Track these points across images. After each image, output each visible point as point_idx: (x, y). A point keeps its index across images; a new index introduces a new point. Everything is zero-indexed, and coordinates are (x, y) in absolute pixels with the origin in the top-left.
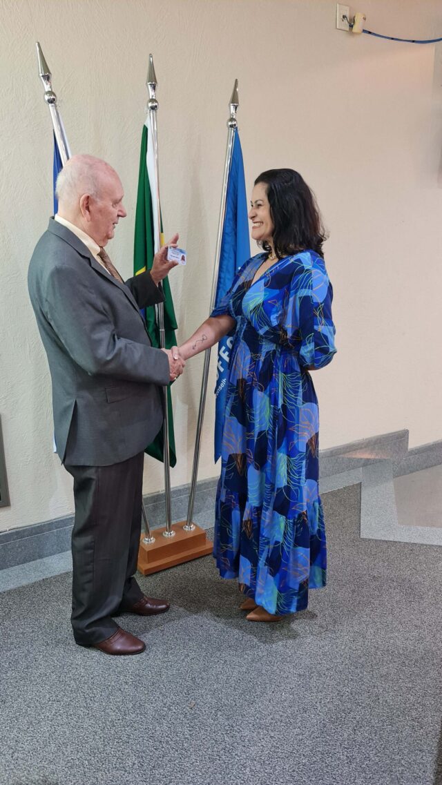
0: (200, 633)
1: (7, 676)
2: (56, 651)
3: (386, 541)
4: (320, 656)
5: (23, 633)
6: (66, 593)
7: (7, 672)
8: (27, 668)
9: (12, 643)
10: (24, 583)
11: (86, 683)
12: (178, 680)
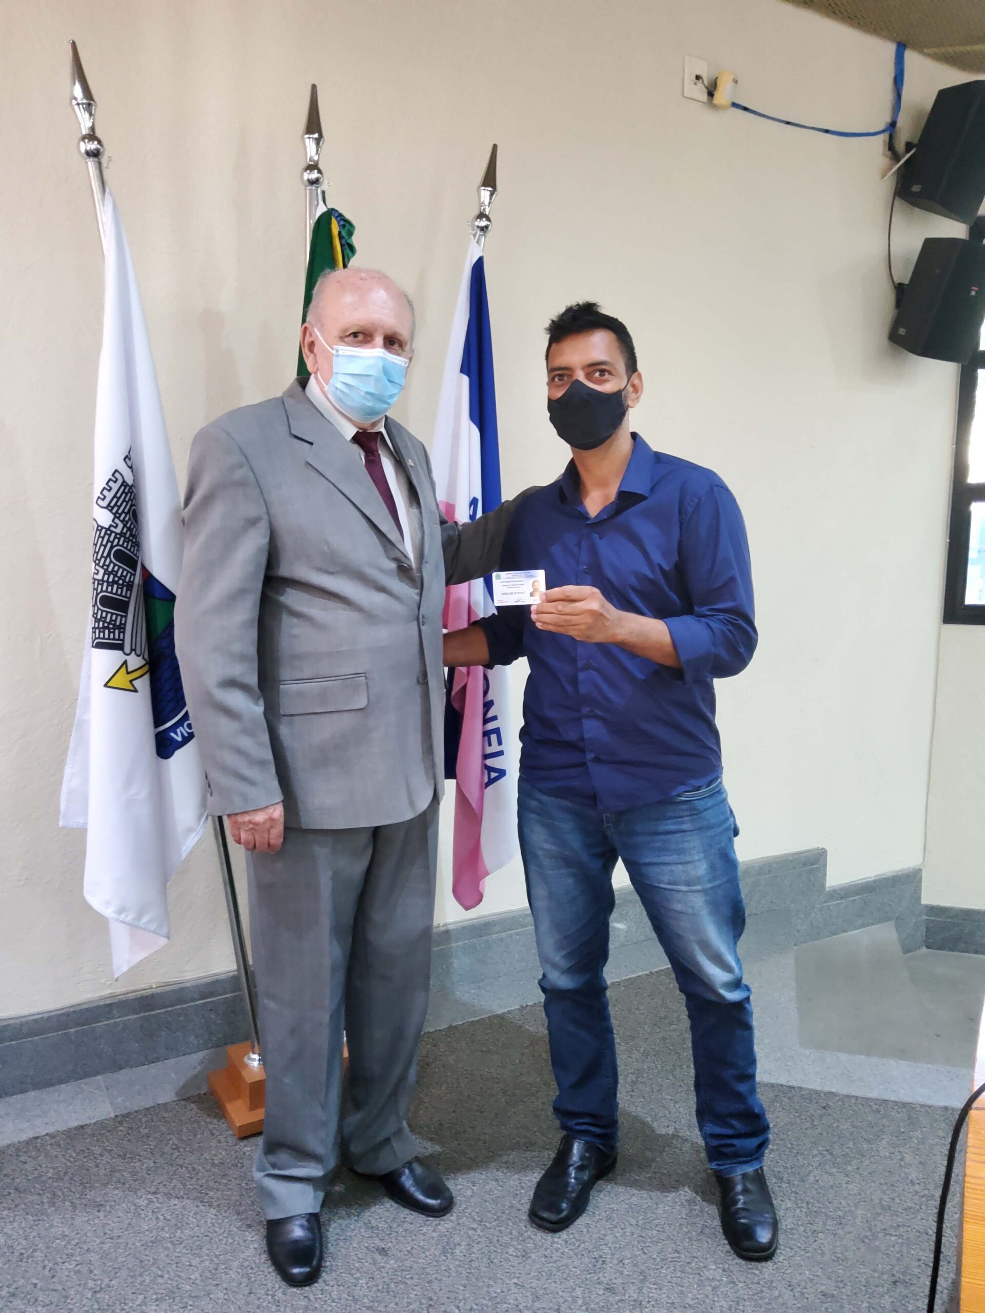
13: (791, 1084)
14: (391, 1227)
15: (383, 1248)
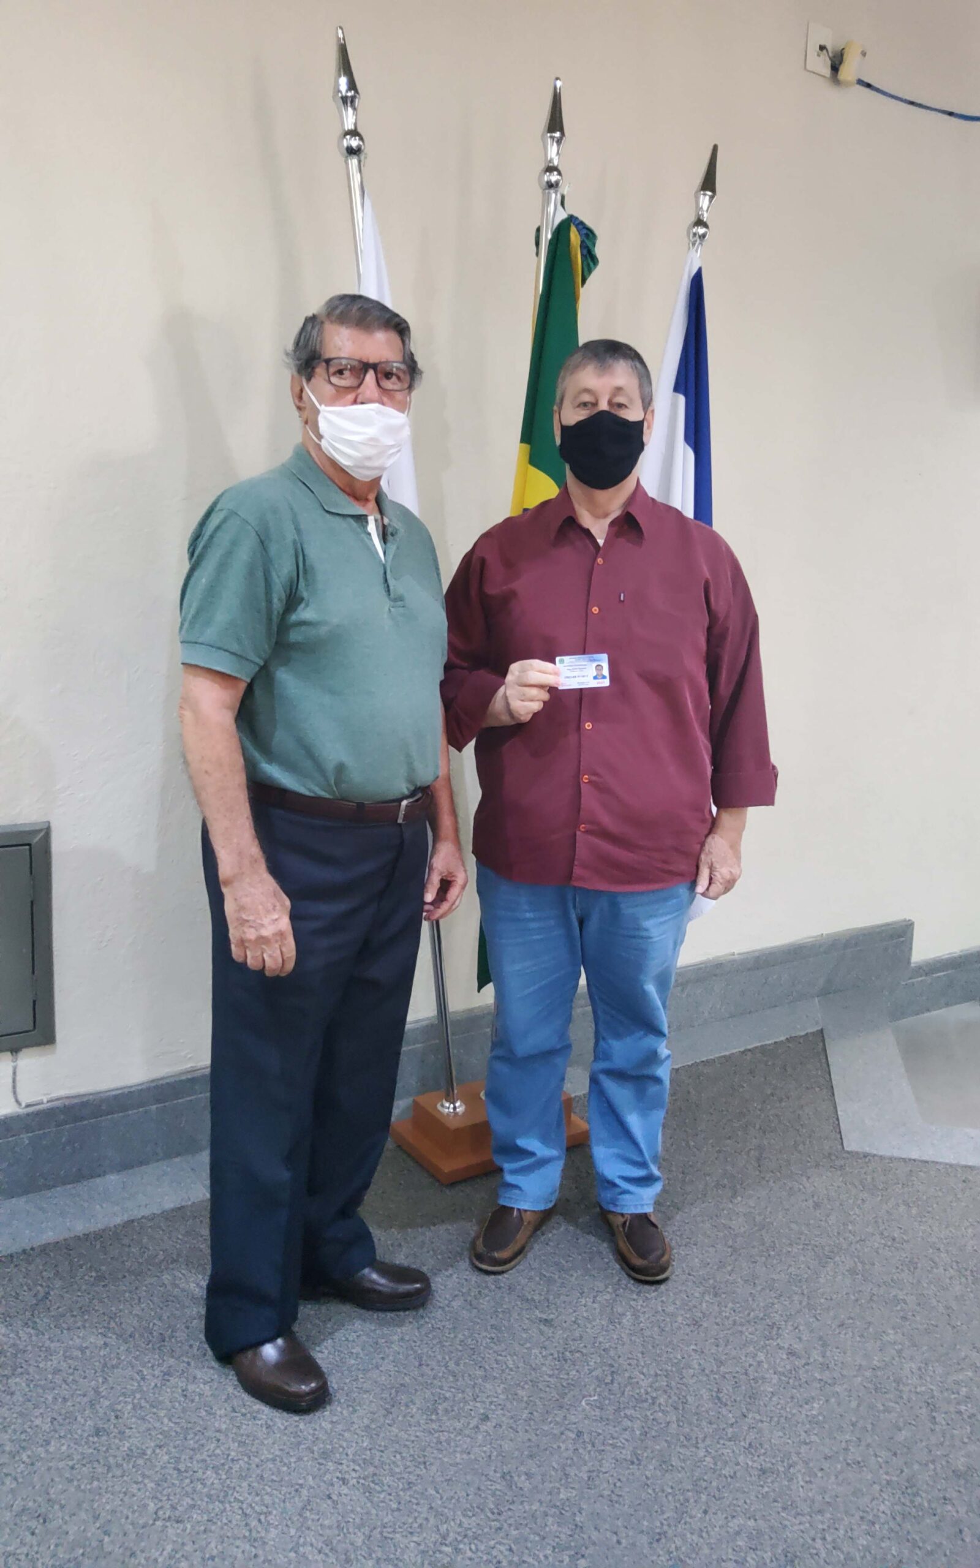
0: (510, 1364)
1: (47, 1451)
2: (165, 1397)
3: (904, 1160)
4: (803, 1423)
5: (83, 1350)
6: (179, 1255)
7: (48, 1443)
8: (97, 1435)
9: (56, 1371)
10: (80, 1227)
11: (242, 1478)
12: (469, 1477)
13: (924, 1158)
14: (548, 1300)
15: (546, 1320)
